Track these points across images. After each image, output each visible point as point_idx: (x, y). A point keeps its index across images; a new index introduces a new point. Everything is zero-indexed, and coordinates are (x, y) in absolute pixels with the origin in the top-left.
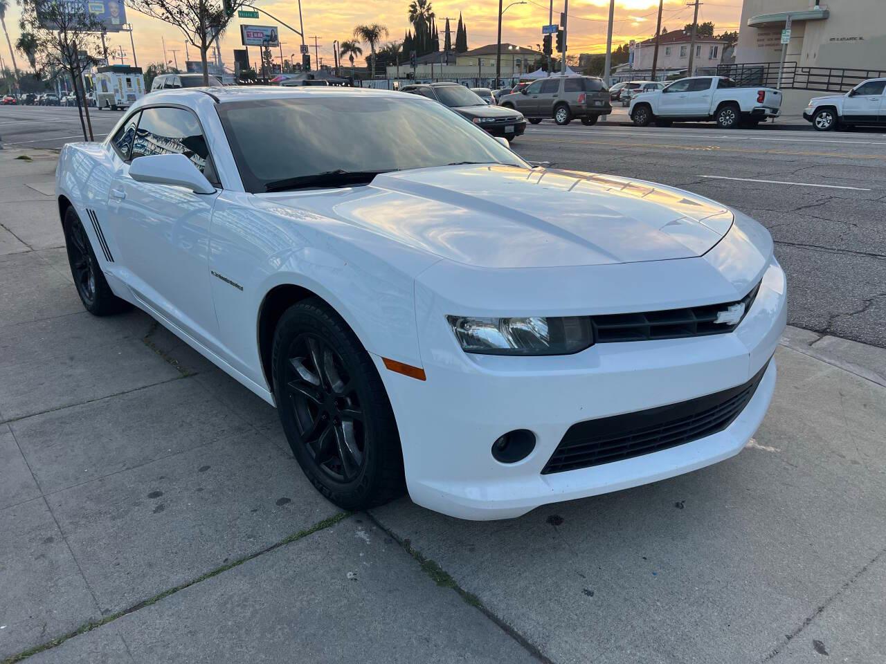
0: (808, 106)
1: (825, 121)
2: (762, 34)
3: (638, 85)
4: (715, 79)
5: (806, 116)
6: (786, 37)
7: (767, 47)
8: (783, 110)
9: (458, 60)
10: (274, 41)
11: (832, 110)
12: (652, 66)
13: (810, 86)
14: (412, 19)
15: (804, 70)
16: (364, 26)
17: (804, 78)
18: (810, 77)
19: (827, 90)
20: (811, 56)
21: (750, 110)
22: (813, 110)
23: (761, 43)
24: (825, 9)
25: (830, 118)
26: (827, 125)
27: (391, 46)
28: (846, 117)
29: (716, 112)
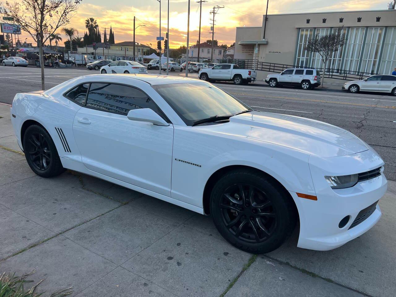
0: (267, 78)
1: (273, 83)
2: (244, 48)
3: (195, 64)
4: (232, 65)
5: (266, 81)
6: (256, 50)
7: (246, 53)
8: (257, 78)
9: (111, 47)
10: (19, 32)
11: (275, 79)
12: (197, 56)
13: (263, 69)
14: (87, 26)
15: (261, 63)
16: (66, 28)
17: (261, 66)
18: (263, 66)
19: (274, 72)
20: (263, 58)
21: (246, 78)
22: (269, 79)
23: (243, 51)
24: (267, 41)
25: (275, 82)
26: (274, 85)
27: (76, 38)
28: (281, 82)
29: (233, 78)
